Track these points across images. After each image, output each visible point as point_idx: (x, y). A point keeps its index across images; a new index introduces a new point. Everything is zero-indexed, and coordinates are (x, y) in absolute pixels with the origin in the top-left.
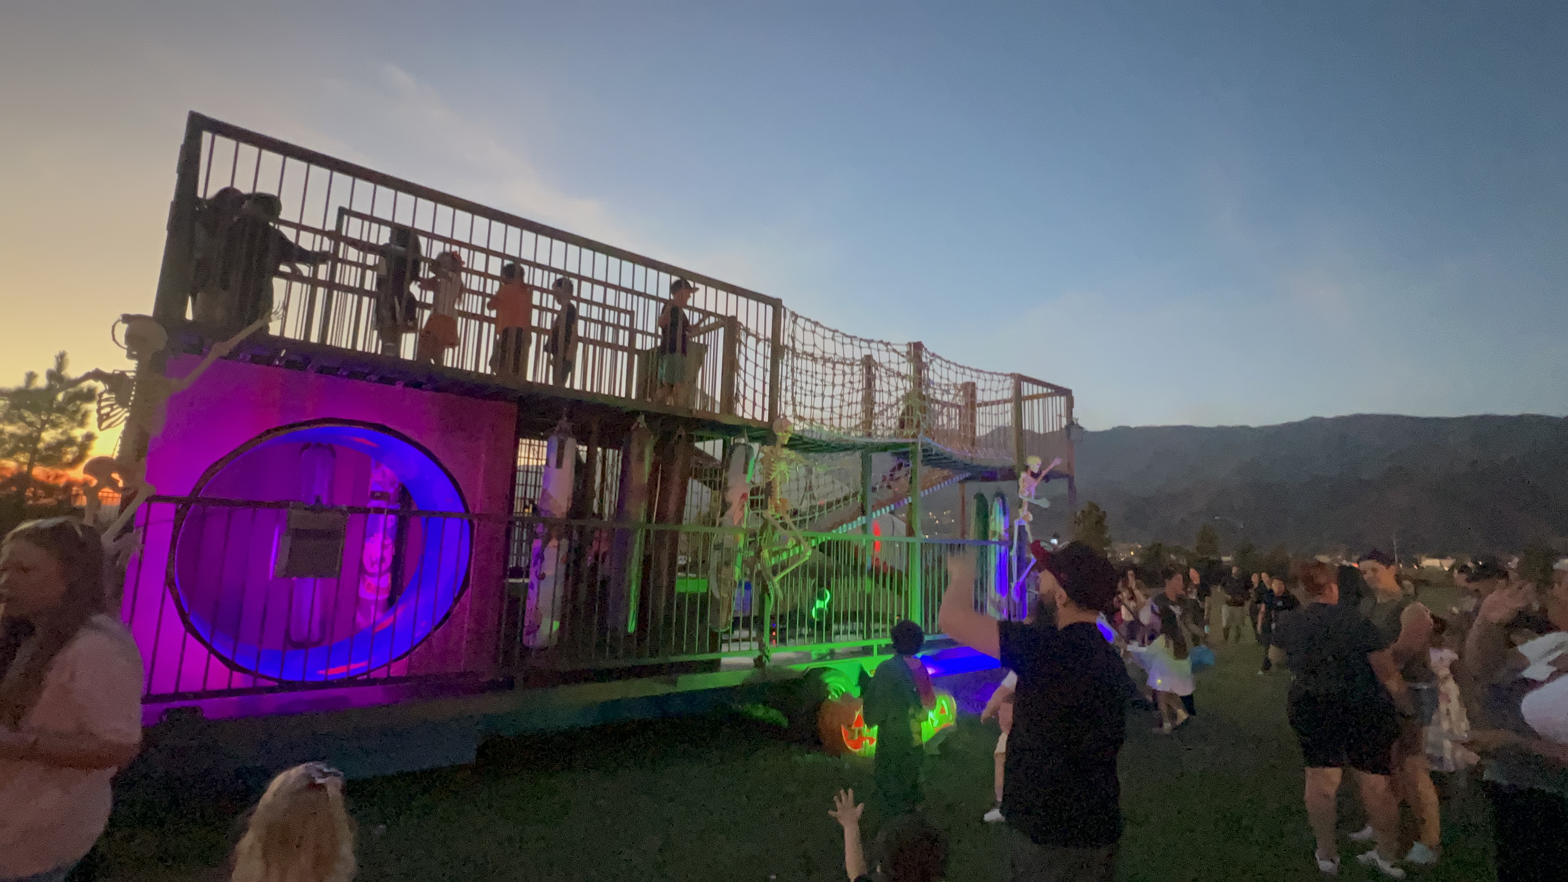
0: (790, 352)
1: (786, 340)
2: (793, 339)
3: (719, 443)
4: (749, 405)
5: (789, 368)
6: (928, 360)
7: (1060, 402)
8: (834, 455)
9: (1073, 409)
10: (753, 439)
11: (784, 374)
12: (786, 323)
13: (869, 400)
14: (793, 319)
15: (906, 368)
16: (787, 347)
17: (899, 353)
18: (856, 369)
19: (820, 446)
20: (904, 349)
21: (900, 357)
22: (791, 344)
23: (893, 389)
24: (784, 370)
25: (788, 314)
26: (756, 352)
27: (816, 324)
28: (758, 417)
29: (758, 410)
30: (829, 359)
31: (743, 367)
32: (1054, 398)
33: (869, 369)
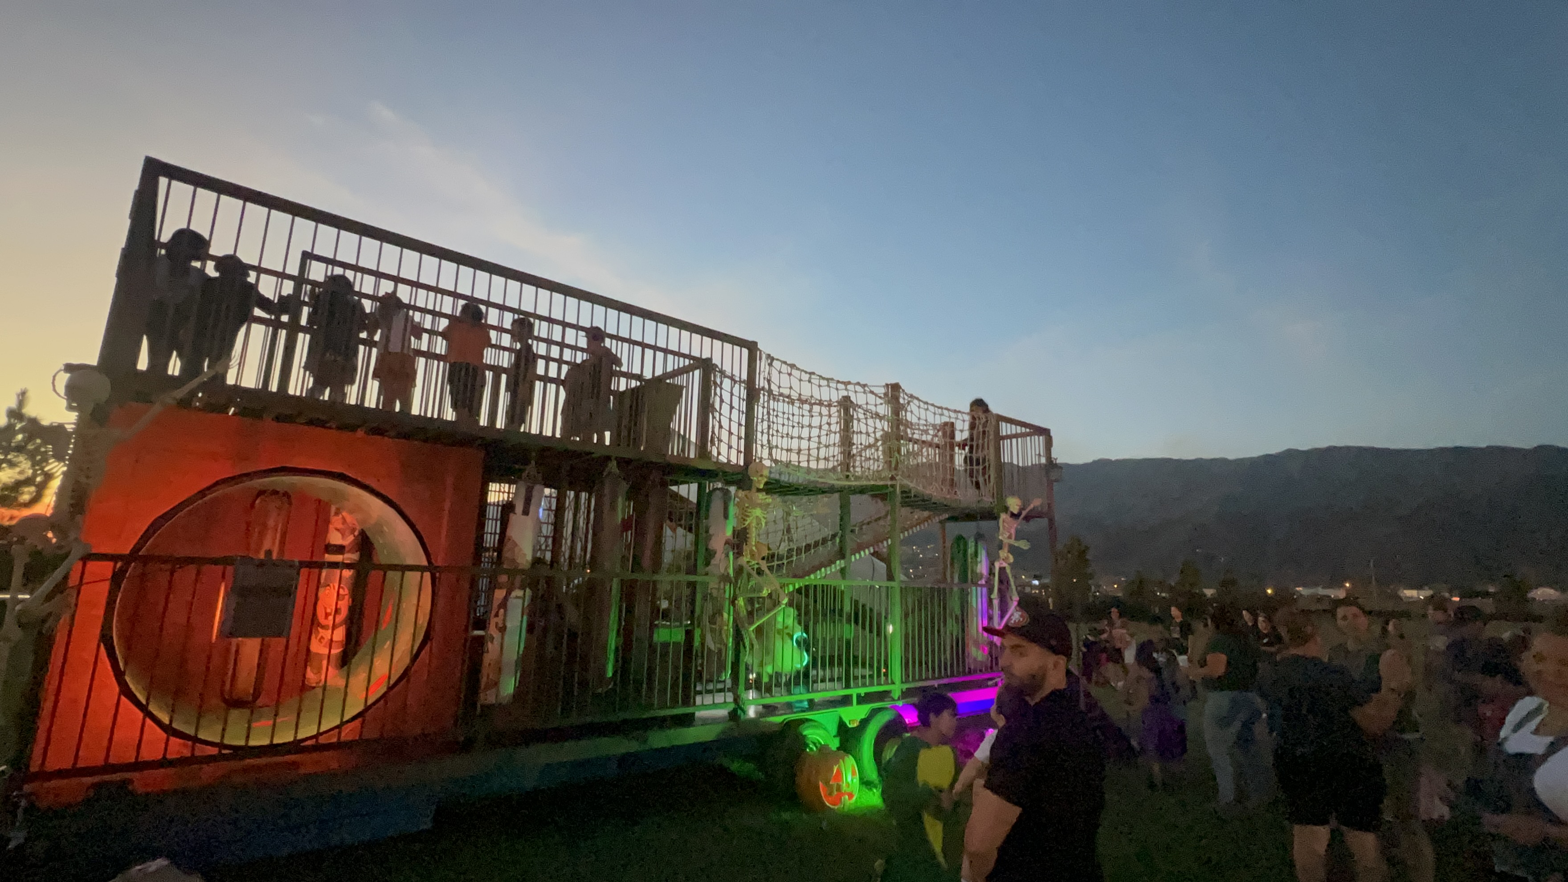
0: (766, 394)
1: (760, 382)
2: (769, 381)
3: (694, 487)
4: (724, 448)
5: (765, 410)
6: (906, 401)
7: (1039, 441)
8: (812, 498)
9: (1052, 449)
10: (729, 483)
11: (760, 416)
12: (762, 365)
13: (846, 441)
14: (769, 361)
15: (883, 410)
16: (763, 389)
17: (876, 395)
18: (834, 410)
19: (797, 489)
20: (881, 391)
21: (877, 398)
22: (767, 387)
23: (871, 430)
24: (759, 411)
25: (764, 357)
26: (732, 394)
27: (793, 366)
28: (734, 461)
29: (734, 452)
30: (806, 400)
31: (718, 409)
32: (1033, 437)
33: (847, 411)
